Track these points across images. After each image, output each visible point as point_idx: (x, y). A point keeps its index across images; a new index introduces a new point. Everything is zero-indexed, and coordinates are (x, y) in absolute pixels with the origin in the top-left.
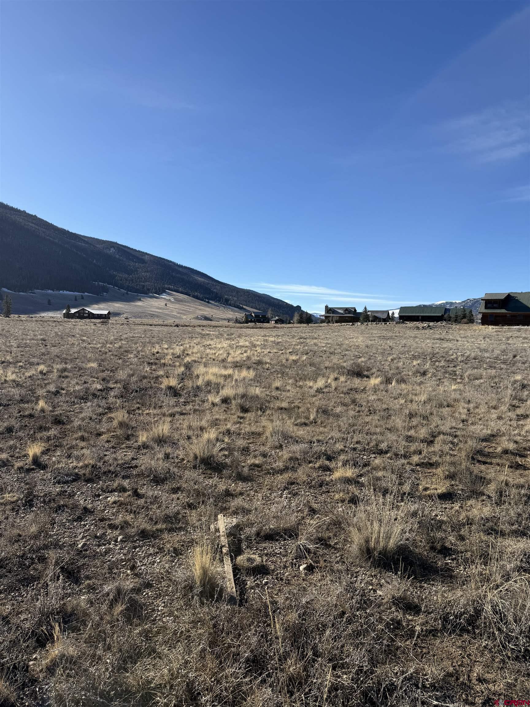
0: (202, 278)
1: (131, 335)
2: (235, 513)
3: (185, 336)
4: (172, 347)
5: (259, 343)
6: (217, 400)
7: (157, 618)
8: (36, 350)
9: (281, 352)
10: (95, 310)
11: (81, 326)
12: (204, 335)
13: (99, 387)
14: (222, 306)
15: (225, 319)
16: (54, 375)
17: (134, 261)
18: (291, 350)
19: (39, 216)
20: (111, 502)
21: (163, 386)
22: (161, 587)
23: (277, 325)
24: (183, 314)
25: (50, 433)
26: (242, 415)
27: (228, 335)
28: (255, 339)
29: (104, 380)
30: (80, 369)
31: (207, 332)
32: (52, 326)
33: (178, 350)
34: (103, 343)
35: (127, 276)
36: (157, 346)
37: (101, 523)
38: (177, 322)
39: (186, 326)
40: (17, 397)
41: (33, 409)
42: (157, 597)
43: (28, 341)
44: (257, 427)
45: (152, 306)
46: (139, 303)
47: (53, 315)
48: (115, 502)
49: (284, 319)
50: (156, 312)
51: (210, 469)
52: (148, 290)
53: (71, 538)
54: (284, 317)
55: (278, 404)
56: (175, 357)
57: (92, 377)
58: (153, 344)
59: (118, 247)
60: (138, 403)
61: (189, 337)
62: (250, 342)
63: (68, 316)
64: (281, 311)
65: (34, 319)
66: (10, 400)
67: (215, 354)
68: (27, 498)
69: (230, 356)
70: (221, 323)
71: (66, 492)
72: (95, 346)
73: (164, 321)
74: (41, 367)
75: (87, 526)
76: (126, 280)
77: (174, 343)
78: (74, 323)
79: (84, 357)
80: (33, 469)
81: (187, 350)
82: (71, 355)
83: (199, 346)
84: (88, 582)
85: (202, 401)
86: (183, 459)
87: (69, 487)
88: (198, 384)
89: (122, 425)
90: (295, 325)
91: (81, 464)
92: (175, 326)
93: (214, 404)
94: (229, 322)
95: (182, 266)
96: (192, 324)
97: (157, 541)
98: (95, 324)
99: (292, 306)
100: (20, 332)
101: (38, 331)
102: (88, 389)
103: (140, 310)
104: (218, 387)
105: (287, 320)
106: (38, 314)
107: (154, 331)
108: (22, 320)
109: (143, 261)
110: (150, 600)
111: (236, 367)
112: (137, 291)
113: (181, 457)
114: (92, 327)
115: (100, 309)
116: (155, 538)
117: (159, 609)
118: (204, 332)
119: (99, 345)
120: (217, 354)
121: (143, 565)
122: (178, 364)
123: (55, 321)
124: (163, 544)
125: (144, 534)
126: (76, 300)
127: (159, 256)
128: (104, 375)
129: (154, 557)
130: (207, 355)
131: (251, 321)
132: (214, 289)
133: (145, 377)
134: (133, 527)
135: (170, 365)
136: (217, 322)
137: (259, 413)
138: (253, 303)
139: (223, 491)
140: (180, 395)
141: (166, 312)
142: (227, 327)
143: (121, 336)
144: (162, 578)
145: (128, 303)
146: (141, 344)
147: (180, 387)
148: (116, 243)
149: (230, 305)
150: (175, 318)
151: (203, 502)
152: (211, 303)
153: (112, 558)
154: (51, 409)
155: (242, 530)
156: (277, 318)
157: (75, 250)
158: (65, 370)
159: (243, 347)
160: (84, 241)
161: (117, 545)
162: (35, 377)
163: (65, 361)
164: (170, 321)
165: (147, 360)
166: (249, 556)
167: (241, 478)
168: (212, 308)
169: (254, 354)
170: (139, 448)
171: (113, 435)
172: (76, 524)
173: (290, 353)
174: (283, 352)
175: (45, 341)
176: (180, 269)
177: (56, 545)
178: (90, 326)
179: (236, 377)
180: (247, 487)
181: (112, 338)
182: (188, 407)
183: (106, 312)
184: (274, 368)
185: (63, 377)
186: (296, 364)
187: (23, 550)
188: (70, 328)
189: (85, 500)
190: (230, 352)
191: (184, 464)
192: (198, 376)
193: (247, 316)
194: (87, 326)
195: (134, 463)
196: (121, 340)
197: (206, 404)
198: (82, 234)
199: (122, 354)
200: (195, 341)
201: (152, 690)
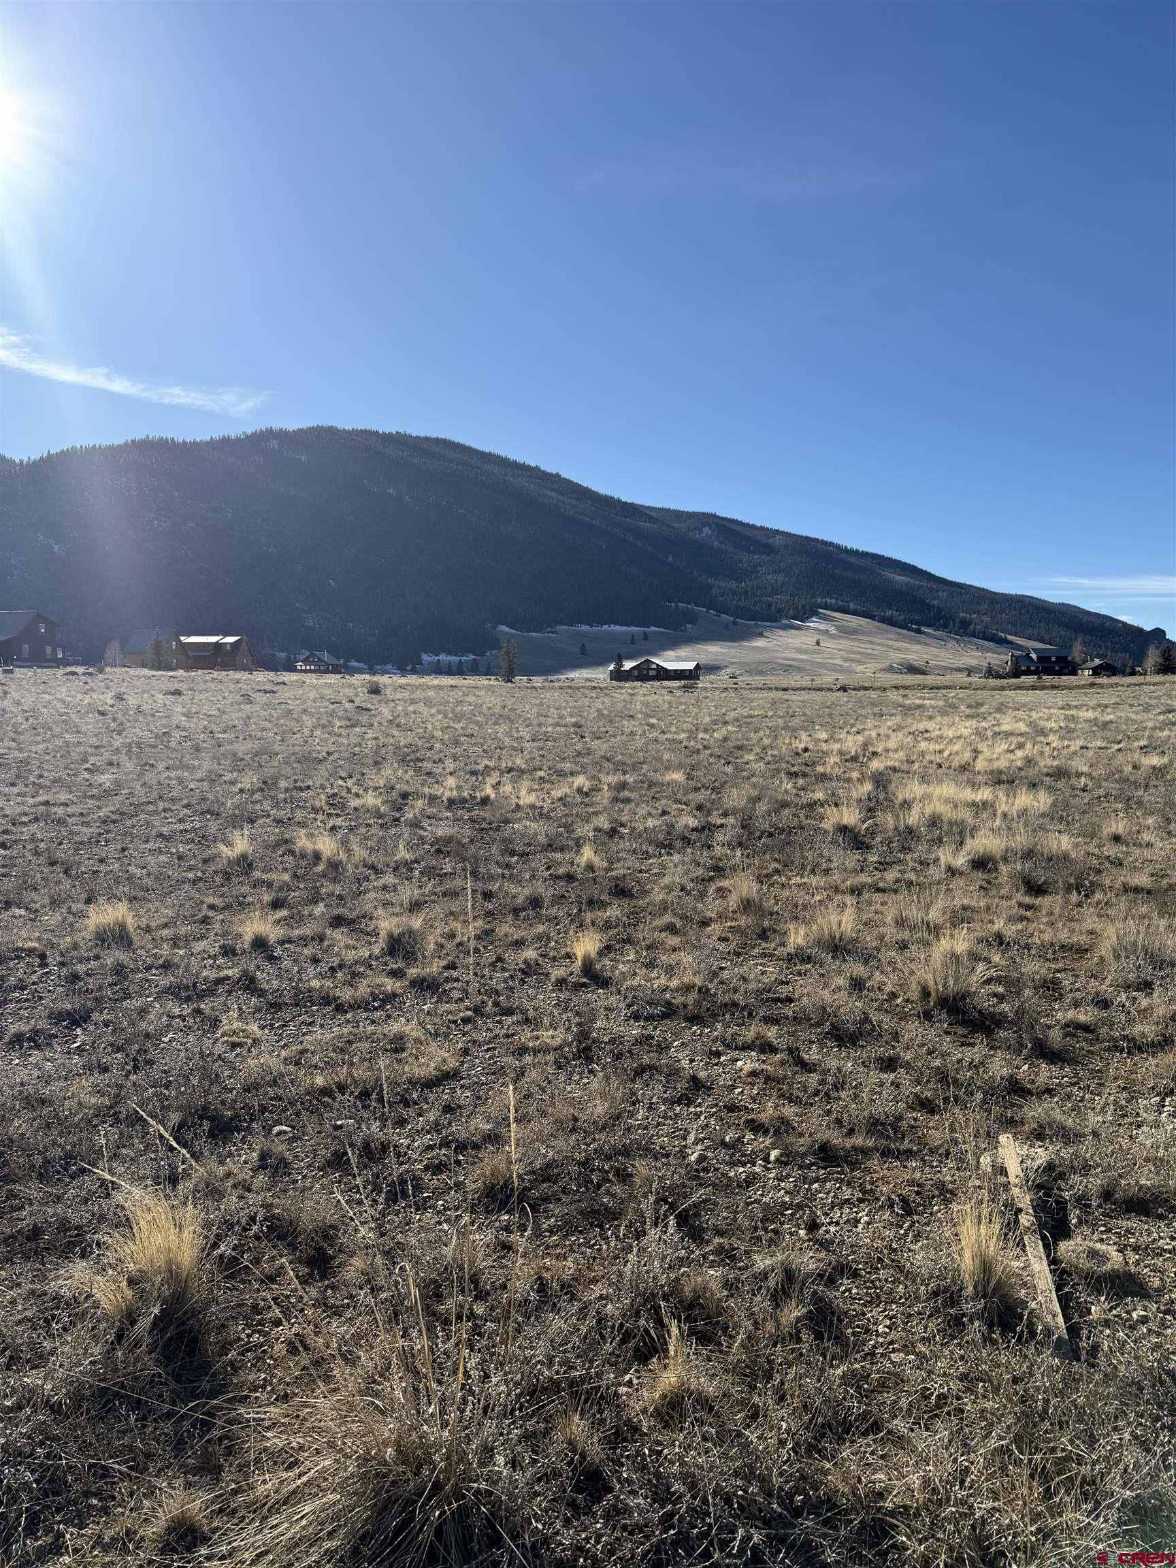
0: (904, 575)
1: (745, 712)
2: (1039, 1135)
3: (864, 712)
4: (837, 737)
5: (1052, 724)
6: (961, 861)
7: (877, 1351)
8: (566, 746)
9: (1116, 747)
10: (670, 661)
11: (645, 695)
12: (910, 708)
13: (693, 822)
14: (955, 639)
15: (959, 670)
16: (605, 796)
17: (749, 552)
18: (1143, 743)
19: (564, 475)
20: (744, 1072)
21: (827, 825)
22: (879, 1280)
23: (1099, 680)
24: (858, 661)
25: (608, 914)
26: (1028, 900)
27: (969, 707)
28: (1040, 714)
29: (700, 808)
30: (652, 784)
31: (917, 702)
32: (591, 698)
33: (852, 744)
34: (690, 731)
35: (735, 585)
36: (804, 736)
37: (730, 1114)
38: (844, 679)
39: (865, 689)
40: (542, 839)
41: (572, 863)
42: (870, 1302)
43: (550, 729)
44: (1072, 931)
45: (786, 648)
46: (760, 643)
47: (589, 676)
48: (753, 1073)
49: (1118, 664)
50: (794, 660)
51: (963, 1023)
52: (779, 611)
53: (673, 1138)
54: (1119, 660)
55: (1122, 877)
56: (846, 761)
57: (676, 801)
58: (794, 732)
59: (717, 525)
60: (776, 860)
61: (875, 715)
62: (1030, 724)
63: (619, 675)
64: (1109, 644)
65: (556, 684)
66: (529, 845)
67: (941, 752)
68: (580, 1042)
69: (981, 757)
70: (948, 678)
71: (652, 1038)
72: (676, 736)
73: (813, 680)
74: (580, 780)
75: (702, 1118)
76: (734, 593)
77: (841, 728)
78: (629, 691)
79: (657, 759)
80: (584, 985)
81: (872, 744)
82: (631, 756)
83: (900, 735)
84: (717, 1240)
85: (921, 863)
86: (893, 996)
87: (655, 1028)
88: (910, 823)
89: (747, 905)
90: (1149, 678)
91: (674, 983)
92: (839, 690)
93: (952, 871)
94: (969, 675)
95: (857, 551)
96: (877, 684)
97: (857, 1173)
98: (671, 692)
99: (1139, 631)
100: (535, 710)
101: (565, 708)
102: (671, 826)
103: (761, 657)
104: (960, 833)
105: (1125, 665)
106: (561, 674)
107: (793, 701)
108: (535, 688)
109: (769, 549)
110: (856, 1306)
111: (999, 782)
112: (757, 616)
113: (889, 988)
114: (665, 697)
115: (679, 659)
116: (854, 1165)
117: (880, 1331)
118: (908, 702)
119: (683, 736)
120: (946, 754)
121: (832, 1222)
122: (855, 775)
123: (595, 687)
124: (872, 1183)
125: (826, 1154)
126: (633, 642)
127: (805, 534)
128: (701, 797)
129: (855, 1210)
130: (922, 754)
131: (1028, 672)
132: (934, 599)
133: (785, 805)
134: (801, 1135)
135: (838, 779)
136: (938, 677)
137: (1074, 897)
138: (1032, 627)
139: (1002, 1079)
140: (869, 847)
141: (819, 659)
142: (966, 688)
143: (724, 714)
144: (880, 1260)
145: (735, 644)
146: (768, 732)
147: (867, 829)
148: (714, 516)
149: (973, 635)
150: (840, 672)
151: (956, 1099)
152: (924, 633)
153: (762, 1195)
154: (605, 864)
155: (1064, 1179)
156: (1097, 661)
157: (631, 539)
158: (622, 786)
159: (1012, 734)
160: (651, 517)
161: (770, 1169)
162: (568, 799)
163: (621, 768)
164: (828, 679)
165: (784, 766)
166: (1091, 1244)
167: (1043, 1052)
168: (926, 644)
169: (1042, 753)
170: (790, 958)
171: (731, 927)
172: (678, 1108)
173: (1141, 748)
174: (1121, 746)
175: (580, 727)
176: (853, 560)
177: (647, 1151)
178: (663, 695)
179: (1002, 807)
180: (1063, 1078)
181: (707, 719)
182: (891, 875)
183: (690, 666)
184: (1100, 787)
185: (623, 801)
186: (1162, 777)
187: (585, 1151)
188: (624, 701)
189: (692, 1061)
190: (980, 747)
191: (897, 1005)
192: (907, 805)
193: (1016, 660)
194: (656, 697)
195: (784, 991)
196: (726, 723)
197: (932, 870)
198: (647, 504)
199: (732, 752)
200: (889, 723)
201: (885, 1514)
